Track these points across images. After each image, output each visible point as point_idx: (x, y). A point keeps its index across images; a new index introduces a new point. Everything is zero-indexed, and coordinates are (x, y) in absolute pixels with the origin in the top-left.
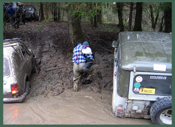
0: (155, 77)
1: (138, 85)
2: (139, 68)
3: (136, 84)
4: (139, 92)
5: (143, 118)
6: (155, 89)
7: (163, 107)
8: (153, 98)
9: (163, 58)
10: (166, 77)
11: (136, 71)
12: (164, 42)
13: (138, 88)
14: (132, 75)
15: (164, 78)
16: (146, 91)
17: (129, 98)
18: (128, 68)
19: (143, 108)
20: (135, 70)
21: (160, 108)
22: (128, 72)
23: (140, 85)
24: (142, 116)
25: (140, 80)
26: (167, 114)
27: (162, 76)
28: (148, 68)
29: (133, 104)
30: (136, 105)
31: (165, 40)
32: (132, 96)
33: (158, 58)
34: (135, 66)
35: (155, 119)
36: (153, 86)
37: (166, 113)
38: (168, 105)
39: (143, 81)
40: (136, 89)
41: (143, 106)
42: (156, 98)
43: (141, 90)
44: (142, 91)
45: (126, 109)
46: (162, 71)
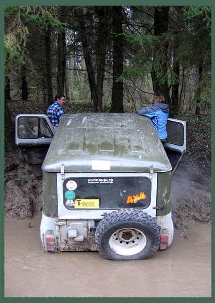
0: (95, 180)
1: (71, 195)
2: (70, 167)
3: (67, 193)
4: (74, 207)
5: (90, 251)
6: (98, 200)
7: (110, 227)
8: (98, 215)
9: (109, 151)
10: (112, 180)
11: (65, 173)
12: (122, 128)
13: (71, 199)
14: (60, 179)
15: (110, 181)
16: (84, 204)
17: (60, 218)
18: (52, 169)
19: (86, 232)
20: (63, 171)
21: (105, 228)
22: (52, 174)
23: (74, 196)
24: (86, 246)
25: (74, 187)
26: (122, 239)
27: (106, 178)
28: (83, 167)
29: (69, 227)
30: (74, 229)
31: (125, 124)
32: (63, 213)
33: (100, 150)
34: (63, 165)
35: (102, 247)
36: (95, 195)
37: (120, 237)
38: (117, 222)
39: (78, 188)
40: (70, 202)
41: (85, 229)
42: (103, 214)
43: (77, 202)
44: (79, 205)
45: (59, 238)
46: (105, 170)
